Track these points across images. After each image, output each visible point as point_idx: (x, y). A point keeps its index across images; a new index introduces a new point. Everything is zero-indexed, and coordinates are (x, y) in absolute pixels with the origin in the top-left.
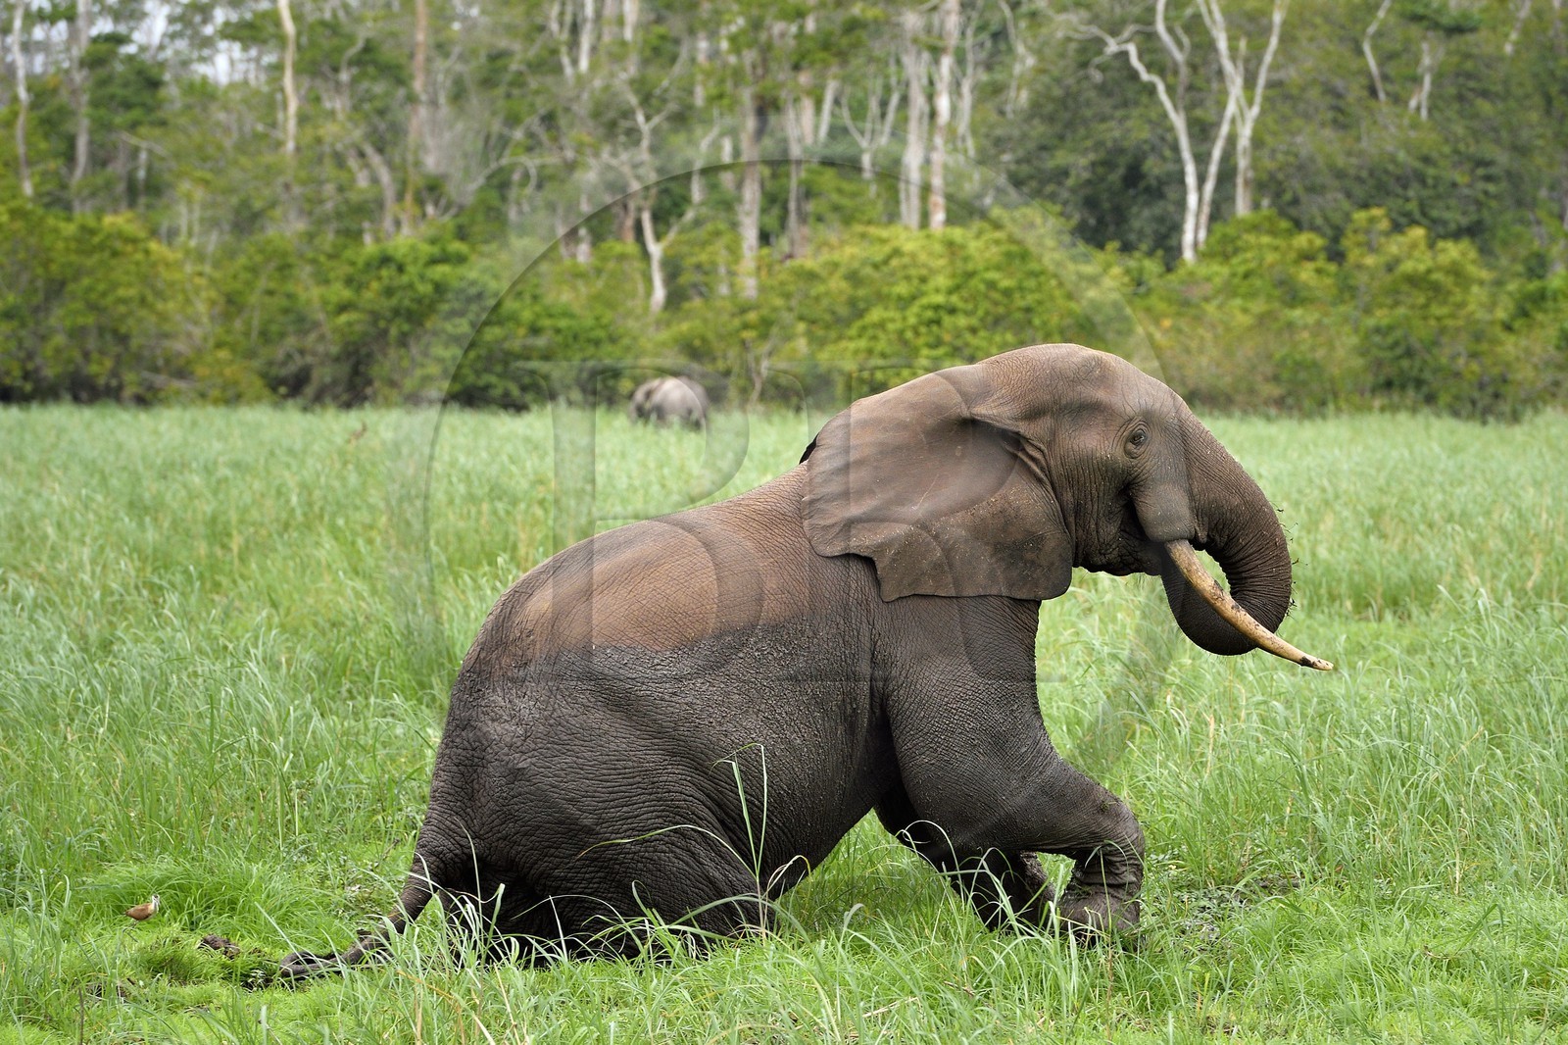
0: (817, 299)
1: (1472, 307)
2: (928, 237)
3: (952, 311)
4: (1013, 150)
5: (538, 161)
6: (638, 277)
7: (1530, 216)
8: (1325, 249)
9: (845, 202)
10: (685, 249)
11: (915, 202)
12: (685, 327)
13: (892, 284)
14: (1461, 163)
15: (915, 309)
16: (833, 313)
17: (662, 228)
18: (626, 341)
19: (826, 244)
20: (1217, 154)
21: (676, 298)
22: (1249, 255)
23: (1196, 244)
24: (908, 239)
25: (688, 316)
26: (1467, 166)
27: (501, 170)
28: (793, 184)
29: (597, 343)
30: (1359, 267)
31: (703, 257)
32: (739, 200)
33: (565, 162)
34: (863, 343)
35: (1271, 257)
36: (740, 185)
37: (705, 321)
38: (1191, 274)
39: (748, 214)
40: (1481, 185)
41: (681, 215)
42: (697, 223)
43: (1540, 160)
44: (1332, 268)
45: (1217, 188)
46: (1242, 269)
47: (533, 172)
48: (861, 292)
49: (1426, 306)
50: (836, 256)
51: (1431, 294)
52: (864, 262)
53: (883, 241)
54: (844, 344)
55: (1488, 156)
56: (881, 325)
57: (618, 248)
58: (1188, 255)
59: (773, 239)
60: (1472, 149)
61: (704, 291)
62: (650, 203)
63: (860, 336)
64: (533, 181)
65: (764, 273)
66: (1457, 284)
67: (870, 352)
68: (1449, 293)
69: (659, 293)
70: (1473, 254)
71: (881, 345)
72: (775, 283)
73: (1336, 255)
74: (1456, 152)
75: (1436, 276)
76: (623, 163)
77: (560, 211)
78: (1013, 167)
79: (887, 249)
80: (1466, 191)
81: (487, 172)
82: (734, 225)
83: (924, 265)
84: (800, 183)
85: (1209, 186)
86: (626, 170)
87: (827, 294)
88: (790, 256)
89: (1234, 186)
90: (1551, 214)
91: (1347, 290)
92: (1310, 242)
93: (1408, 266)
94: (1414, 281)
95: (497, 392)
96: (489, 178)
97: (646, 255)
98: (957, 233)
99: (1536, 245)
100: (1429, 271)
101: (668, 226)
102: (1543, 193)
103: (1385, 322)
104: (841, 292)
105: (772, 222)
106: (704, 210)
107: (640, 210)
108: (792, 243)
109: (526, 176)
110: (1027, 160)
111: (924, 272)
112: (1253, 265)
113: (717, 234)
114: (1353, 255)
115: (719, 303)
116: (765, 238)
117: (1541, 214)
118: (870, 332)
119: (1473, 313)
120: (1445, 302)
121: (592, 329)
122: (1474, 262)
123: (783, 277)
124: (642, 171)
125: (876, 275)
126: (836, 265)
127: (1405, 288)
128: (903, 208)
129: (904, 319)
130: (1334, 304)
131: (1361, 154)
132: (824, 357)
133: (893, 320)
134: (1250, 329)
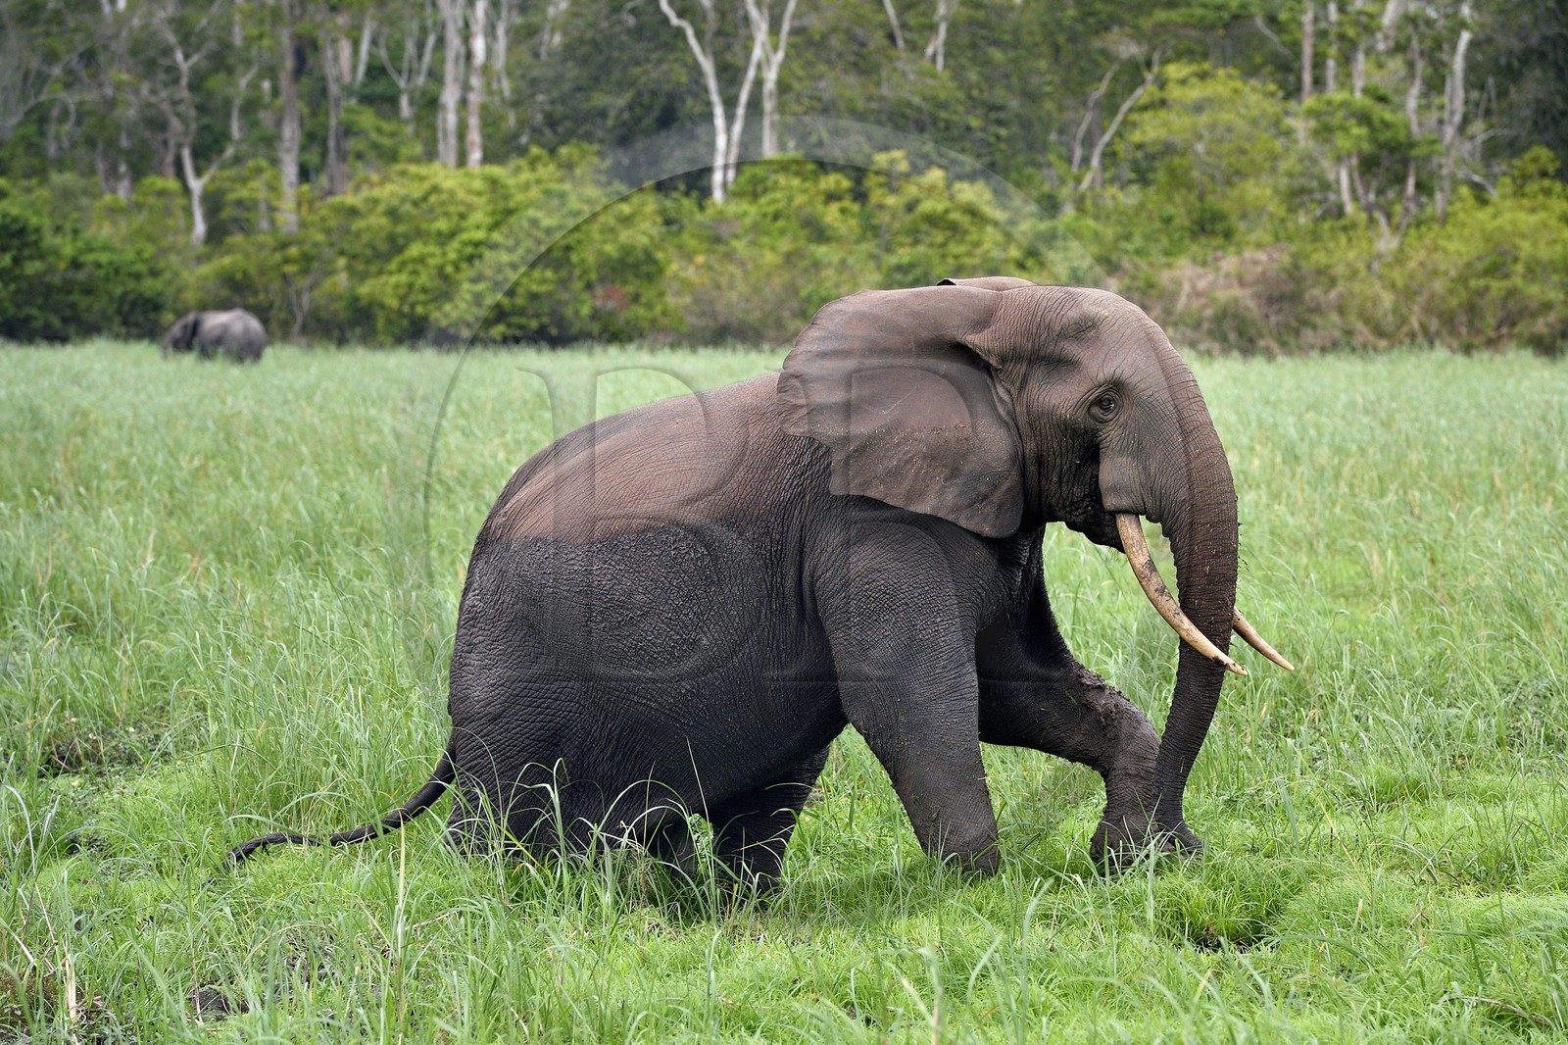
0: (358, 234)
1: (987, 246)
2: (467, 174)
3: (493, 246)
4: (547, 91)
5: (77, 98)
6: (179, 213)
7: (1040, 159)
8: (851, 190)
9: (386, 141)
10: (227, 185)
11: (453, 141)
12: (227, 260)
13: (434, 220)
14: (974, 107)
15: (455, 244)
16: (374, 248)
17: (202, 163)
18: (167, 275)
19: (367, 180)
20: (744, 97)
21: (216, 234)
22: (778, 195)
23: (725, 185)
24: (446, 177)
25: (229, 251)
26: (981, 111)
27: (39, 105)
28: (333, 122)
29: (138, 277)
30: (881, 207)
31: (243, 193)
32: (278, 137)
33: (104, 97)
34: (403, 278)
35: (799, 200)
36: (279, 123)
37: (247, 255)
38: (721, 213)
39: (288, 151)
40: (994, 129)
41: (221, 151)
42: (237, 160)
43: (1049, 105)
44: (856, 208)
45: (745, 131)
46: (771, 209)
47: (72, 108)
48: (401, 229)
49: (944, 245)
50: (376, 193)
51: (948, 233)
52: (404, 199)
53: (422, 179)
54: (384, 278)
55: (999, 101)
56: (421, 260)
57: (159, 183)
58: (718, 195)
59: (312, 176)
60: (986, 95)
61: (245, 227)
62: (190, 139)
63: (400, 271)
64: (73, 117)
65: (305, 208)
66: (973, 223)
67: (410, 286)
68: (966, 232)
69: (200, 228)
70: (988, 195)
71: (424, 279)
72: (316, 218)
73: (860, 196)
74: (970, 97)
75: (955, 216)
76: (163, 100)
77: (100, 147)
78: (548, 107)
79: (426, 186)
80: (980, 135)
81: (26, 108)
82: (275, 162)
83: (463, 203)
84: (340, 123)
85: (737, 128)
86: (166, 107)
87: (368, 229)
88: (330, 193)
89: (761, 129)
90: (1060, 157)
91: (870, 230)
92: (838, 183)
93: (927, 206)
94: (933, 220)
95: (38, 324)
96: (28, 114)
97: (186, 190)
98: (495, 170)
99: (1046, 188)
100: (947, 211)
101: (209, 161)
102: (1053, 137)
103: (905, 260)
104: (381, 228)
105: (313, 157)
106: (244, 148)
107: (179, 146)
108: (332, 179)
109: (65, 112)
110: (563, 101)
111: (462, 209)
112: (781, 205)
113: (259, 171)
114: (876, 196)
115: (261, 238)
116: (305, 174)
117: (1052, 157)
118: (410, 267)
119: (988, 251)
120: (962, 241)
121: (133, 263)
122: (989, 203)
123: (324, 212)
124: (181, 108)
125: (414, 211)
126: (376, 202)
127: (924, 227)
128: (441, 147)
129: (444, 254)
130: (858, 241)
131: (882, 99)
132: (364, 290)
133: (432, 255)
134: (778, 267)
